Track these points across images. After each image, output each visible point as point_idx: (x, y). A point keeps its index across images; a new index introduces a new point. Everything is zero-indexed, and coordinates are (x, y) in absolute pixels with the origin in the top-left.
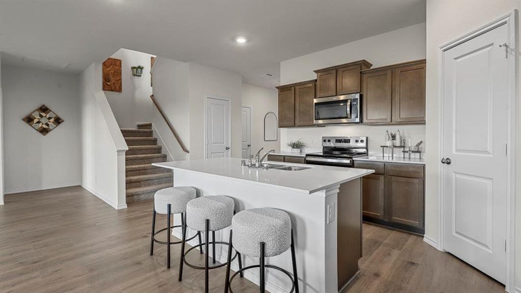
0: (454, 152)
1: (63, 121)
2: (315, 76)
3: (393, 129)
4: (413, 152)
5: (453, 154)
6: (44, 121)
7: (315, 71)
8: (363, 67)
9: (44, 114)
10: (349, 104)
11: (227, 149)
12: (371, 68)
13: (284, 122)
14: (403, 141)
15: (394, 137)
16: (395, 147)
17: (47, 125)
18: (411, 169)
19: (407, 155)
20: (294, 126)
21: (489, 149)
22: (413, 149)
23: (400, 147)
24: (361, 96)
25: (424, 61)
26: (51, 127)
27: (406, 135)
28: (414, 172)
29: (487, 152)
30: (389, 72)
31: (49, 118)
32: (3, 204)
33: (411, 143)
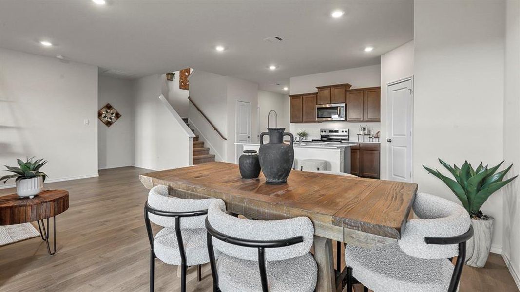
0: (393, 136)
1: (121, 116)
2: (316, 91)
3: (364, 125)
4: (375, 137)
5: (392, 137)
6: (109, 115)
7: (317, 88)
8: (347, 87)
9: (108, 111)
10: (339, 109)
11: (249, 137)
12: (351, 88)
13: (294, 119)
14: (369, 131)
15: (364, 129)
16: (365, 134)
17: (111, 119)
18: (374, 146)
19: (371, 139)
20: (302, 122)
21: (405, 134)
22: (374, 136)
23: (368, 135)
24: (346, 105)
25: (379, 88)
26: (113, 121)
27: (371, 128)
28: (375, 148)
29: (404, 135)
30: (362, 92)
31: (112, 114)
32: (98, 176)
33: (374, 133)
